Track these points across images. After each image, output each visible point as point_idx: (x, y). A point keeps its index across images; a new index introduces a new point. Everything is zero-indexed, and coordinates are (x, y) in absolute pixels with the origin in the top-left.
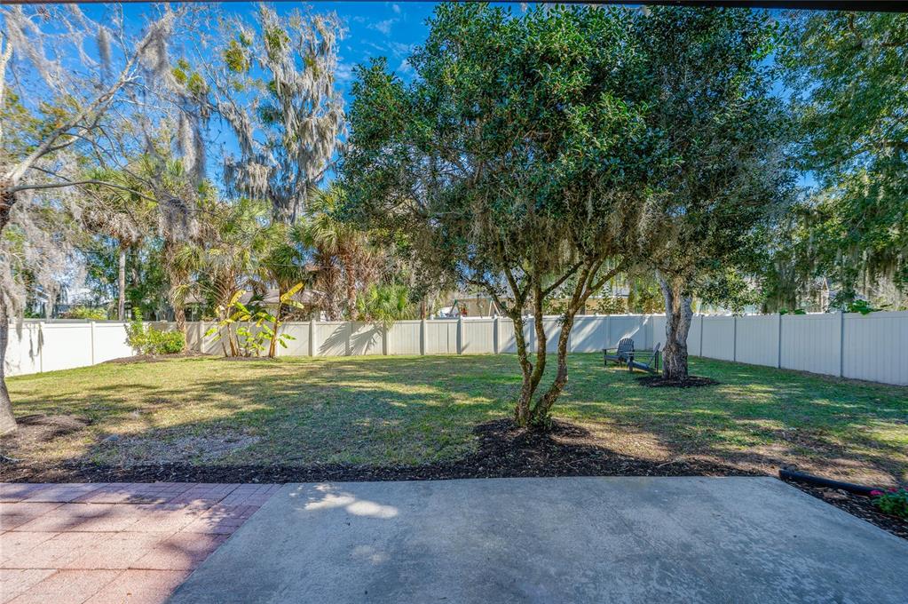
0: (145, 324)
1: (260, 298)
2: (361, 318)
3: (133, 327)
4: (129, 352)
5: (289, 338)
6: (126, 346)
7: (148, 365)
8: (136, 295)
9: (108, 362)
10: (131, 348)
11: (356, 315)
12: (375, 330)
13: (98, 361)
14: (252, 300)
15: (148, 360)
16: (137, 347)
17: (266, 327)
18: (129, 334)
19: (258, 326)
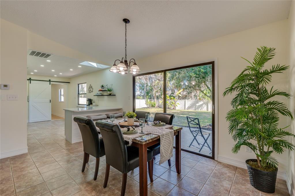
0: (149, 100)
1: (173, 94)
2: (200, 99)
3: (147, 100)
4: (146, 106)
5: (178, 104)
6: (145, 104)
7: (149, 109)
8: (148, 93)
9: (142, 108)
10: (146, 105)
11: (198, 98)
12: (204, 103)
13: (141, 108)
14: (171, 94)
15: (149, 108)
16: (147, 105)
17: (173, 101)
18: (146, 102)
19: (171, 101)
